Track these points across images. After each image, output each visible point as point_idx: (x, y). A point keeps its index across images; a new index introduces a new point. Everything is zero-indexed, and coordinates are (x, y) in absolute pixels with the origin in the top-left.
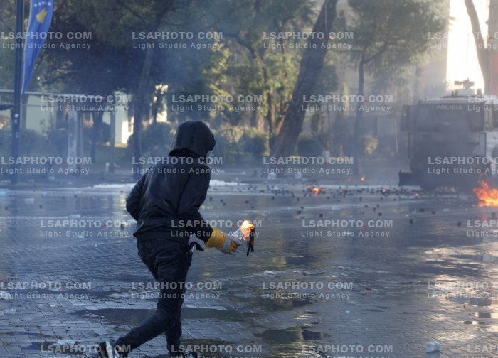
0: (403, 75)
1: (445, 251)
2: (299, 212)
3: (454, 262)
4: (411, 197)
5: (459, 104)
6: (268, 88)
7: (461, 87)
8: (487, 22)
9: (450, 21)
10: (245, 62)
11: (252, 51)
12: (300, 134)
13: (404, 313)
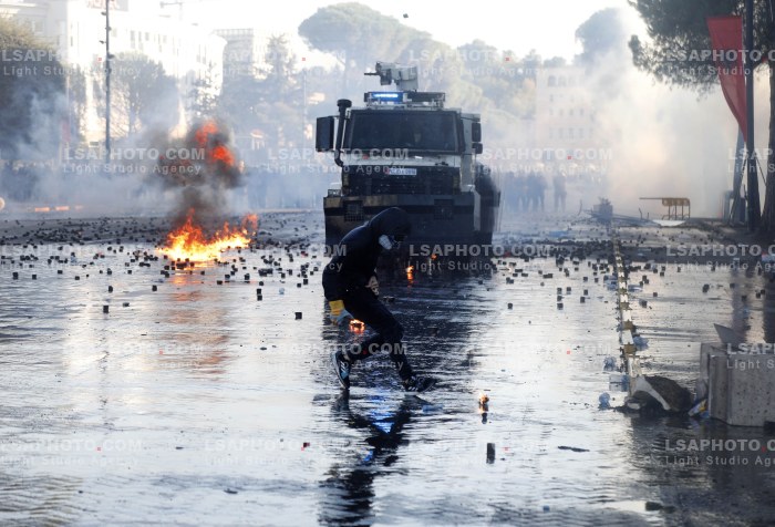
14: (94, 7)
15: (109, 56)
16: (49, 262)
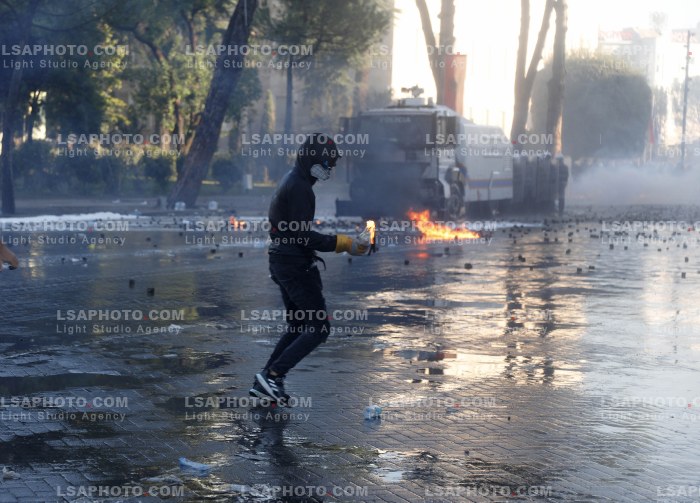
0: (341, 81)
1: (390, 296)
2: (213, 251)
3: (400, 309)
4: (350, 230)
5: (406, 116)
6: (174, 96)
7: (409, 95)
8: (439, 16)
9: (396, 14)
10: (145, 63)
11: (154, 49)
12: (216, 154)
13: (340, 372)
14: (677, 41)
15: (688, 79)
16: (637, 237)
